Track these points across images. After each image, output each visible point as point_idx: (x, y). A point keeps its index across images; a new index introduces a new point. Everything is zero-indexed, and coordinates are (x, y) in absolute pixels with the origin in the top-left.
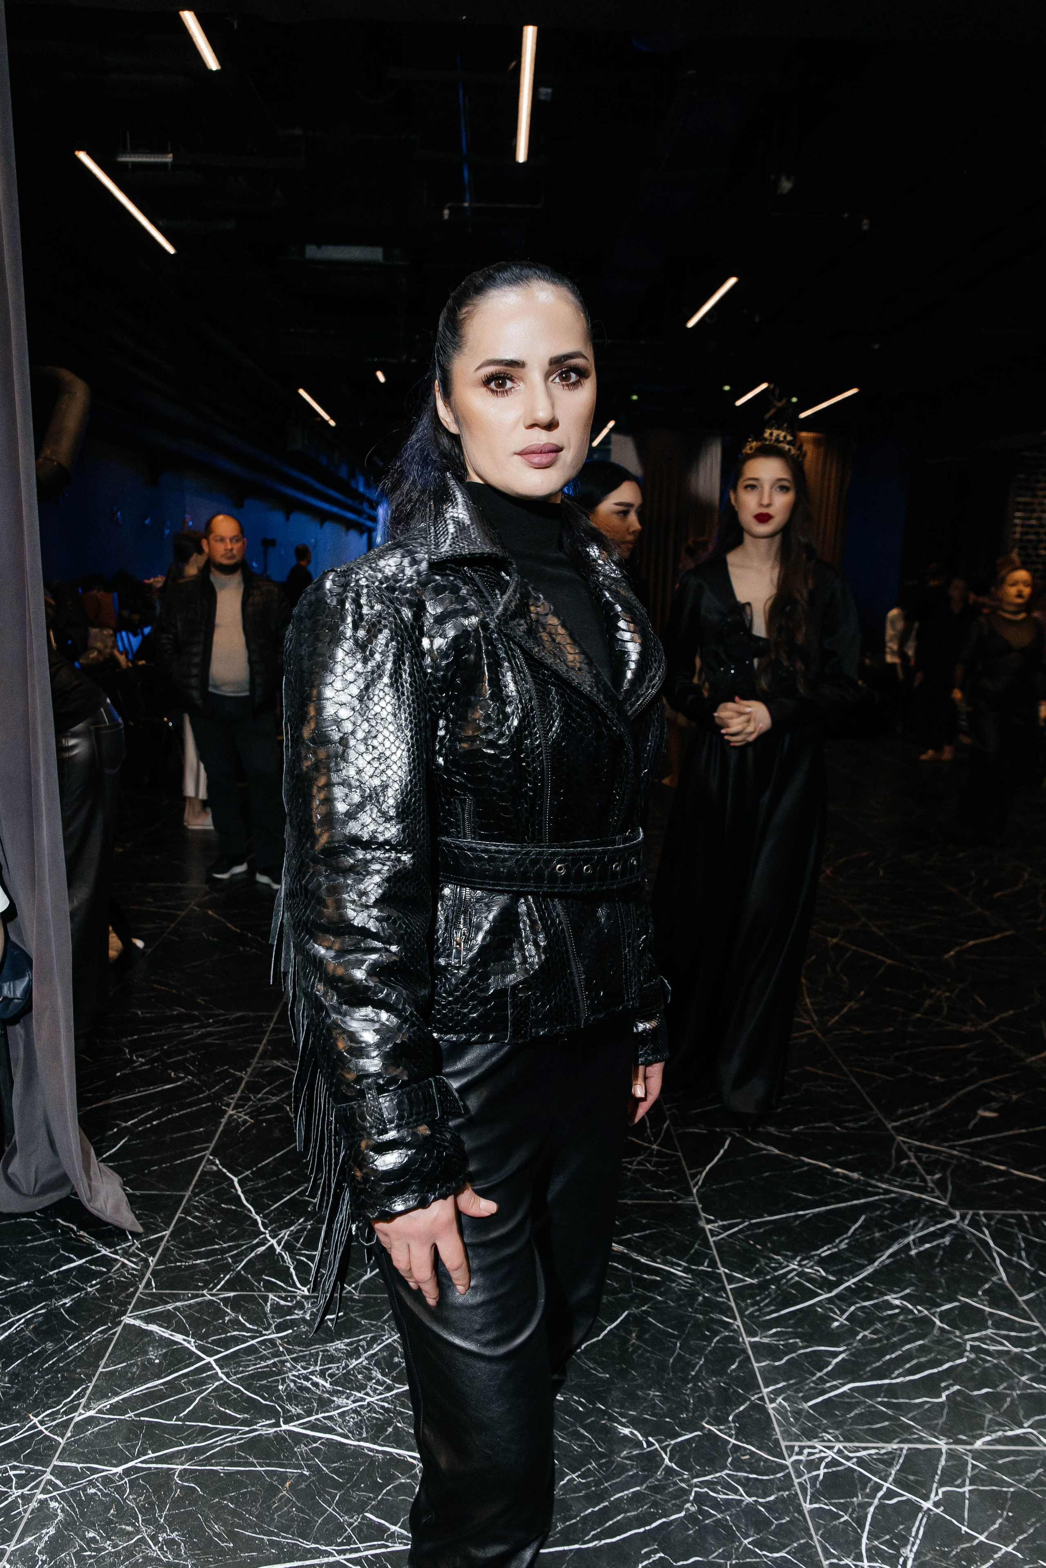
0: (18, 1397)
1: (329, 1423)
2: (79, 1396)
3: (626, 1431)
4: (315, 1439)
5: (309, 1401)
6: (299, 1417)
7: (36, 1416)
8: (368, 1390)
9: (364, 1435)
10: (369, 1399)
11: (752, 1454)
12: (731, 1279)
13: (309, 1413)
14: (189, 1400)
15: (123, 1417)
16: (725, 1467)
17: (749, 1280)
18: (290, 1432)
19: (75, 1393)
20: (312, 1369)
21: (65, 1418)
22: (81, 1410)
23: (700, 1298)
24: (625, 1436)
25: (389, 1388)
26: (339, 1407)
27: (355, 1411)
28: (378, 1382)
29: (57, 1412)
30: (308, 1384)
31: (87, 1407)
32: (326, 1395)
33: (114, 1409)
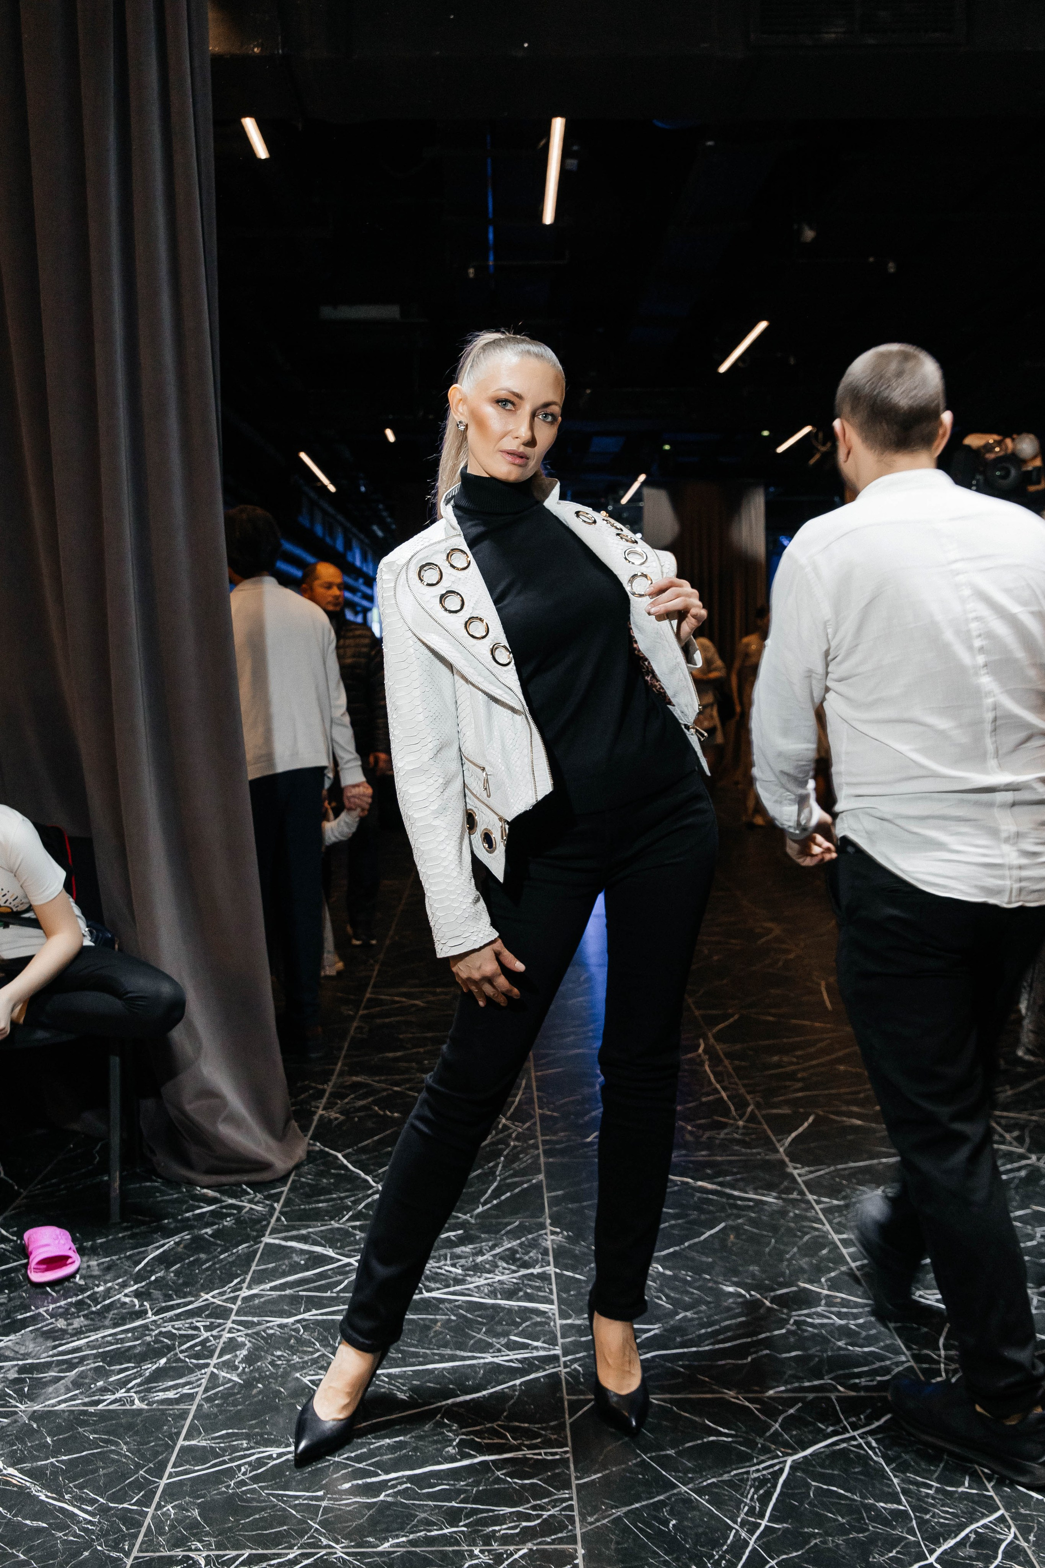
0: (186, 1284)
1: (467, 1292)
2: (239, 1283)
3: (731, 1289)
4: (458, 1301)
5: (446, 1280)
6: (438, 1289)
7: (207, 1293)
8: (497, 1272)
9: (499, 1296)
10: (498, 1278)
11: (842, 1299)
12: (818, 1202)
13: (448, 1286)
14: (341, 1282)
15: (283, 1293)
16: (820, 1305)
17: (835, 1202)
18: (433, 1298)
19: (236, 1281)
20: (442, 1263)
21: (232, 1295)
22: (244, 1290)
23: (791, 1214)
24: (730, 1293)
25: (514, 1272)
26: (472, 1283)
27: (488, 1284)
28: (504, 1268)
29: (225, 1291)
30: (443, 1271)
31: (249, 1287)
32: (460, 1277)
33: (272, 1289)
